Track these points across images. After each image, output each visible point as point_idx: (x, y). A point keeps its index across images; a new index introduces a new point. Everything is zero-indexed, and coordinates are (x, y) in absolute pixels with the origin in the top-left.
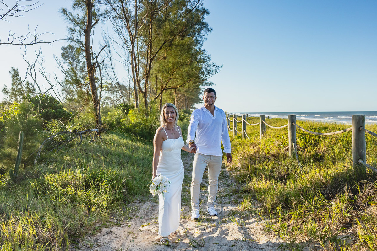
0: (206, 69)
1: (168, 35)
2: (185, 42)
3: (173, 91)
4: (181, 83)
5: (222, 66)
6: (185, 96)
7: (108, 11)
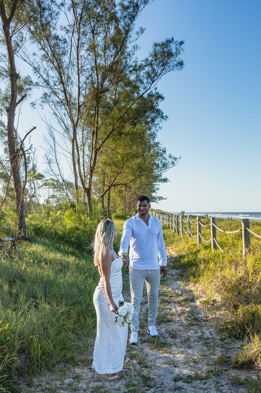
0: (162, 161)
1: (117, 122)
2: (137, 130)
3: (123, 188)
4: (131, 178)
5: (180, 158)
6: (137, 194)
7: (47, 94)
